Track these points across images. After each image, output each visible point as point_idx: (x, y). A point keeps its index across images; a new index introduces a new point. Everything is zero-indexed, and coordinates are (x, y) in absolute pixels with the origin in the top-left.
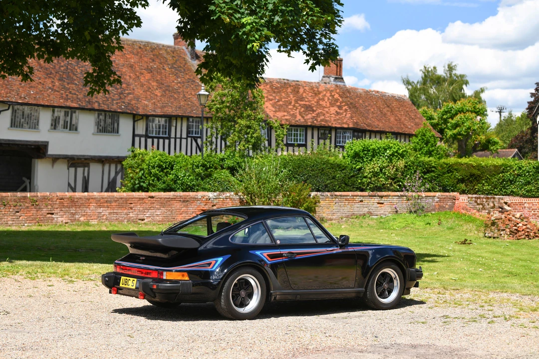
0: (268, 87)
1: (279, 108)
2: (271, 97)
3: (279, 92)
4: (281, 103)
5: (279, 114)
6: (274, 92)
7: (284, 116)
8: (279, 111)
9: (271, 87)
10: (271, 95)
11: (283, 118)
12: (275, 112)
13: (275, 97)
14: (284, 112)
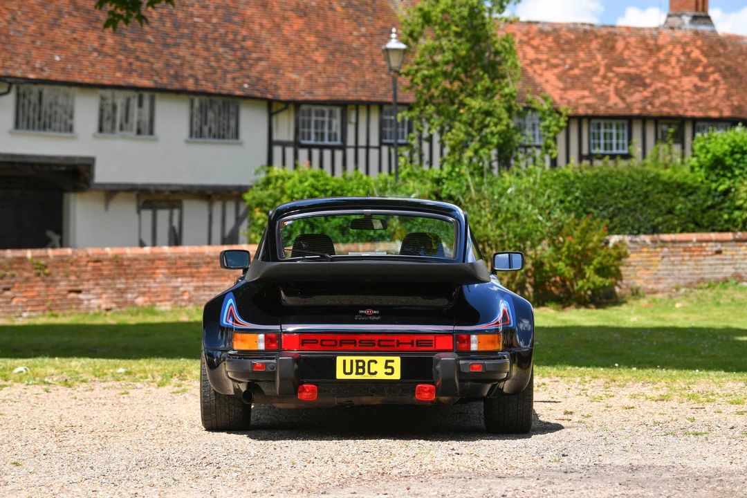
0: (550, 39)
1: (571, 82)
2: (555, 61)
3: (573, 50)
4: (576, 71)
5: (573, 95)
6: (563, 51)
7: (583, 97)
8: (573, 87)
9: (557, 40)
10: (556, 57)
11: (581, 102)
12: (565, 89)
13: (564, 60)
14: (584, 89)
